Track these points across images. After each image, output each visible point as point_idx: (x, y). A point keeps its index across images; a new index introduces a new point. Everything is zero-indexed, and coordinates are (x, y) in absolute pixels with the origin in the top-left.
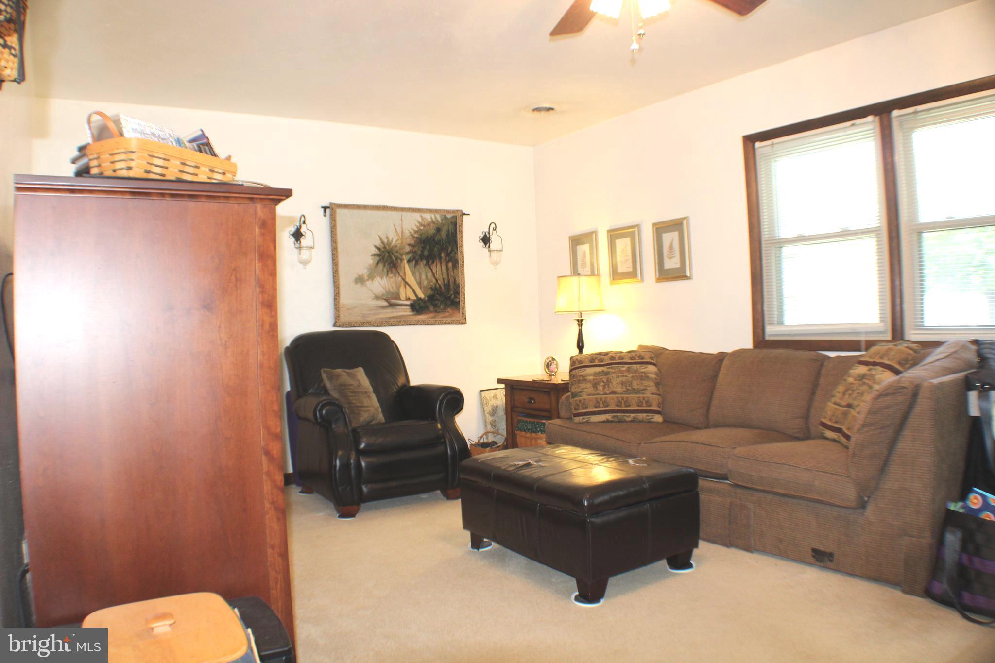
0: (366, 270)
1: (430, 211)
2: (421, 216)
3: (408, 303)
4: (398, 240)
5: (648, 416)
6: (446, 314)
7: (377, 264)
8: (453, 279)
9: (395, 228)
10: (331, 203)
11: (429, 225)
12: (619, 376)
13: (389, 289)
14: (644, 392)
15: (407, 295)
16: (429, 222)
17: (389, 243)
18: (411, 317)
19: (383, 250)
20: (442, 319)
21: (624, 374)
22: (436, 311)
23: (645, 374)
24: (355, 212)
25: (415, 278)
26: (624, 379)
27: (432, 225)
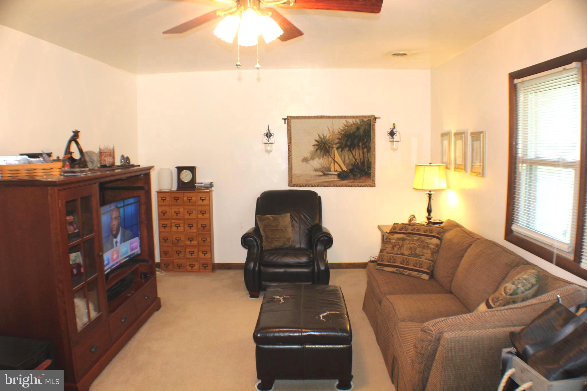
0: (309, 154)
1: (353, 117)
2: (346, 121)
3: (336, 173)
4: (330, 135)
5: (418, 274)
6: (361, 180)
7: (316, 150)
8: (367, 159)
9: (328, 128)
10: (287, 116)
11: (351, 126)
12: (410, 243)
13: (324, 165)
14: (421, 257)
15: (335, 168)
16: (352, 124)
17: (324, 138)
18: (338, 182)
19: (320, 142)
20: (359, 183)
21: (414, 242)
22: (355, 179)
24: (303, 121)
25: (341, 159)
26: (412, 245)
27: (353, 126)
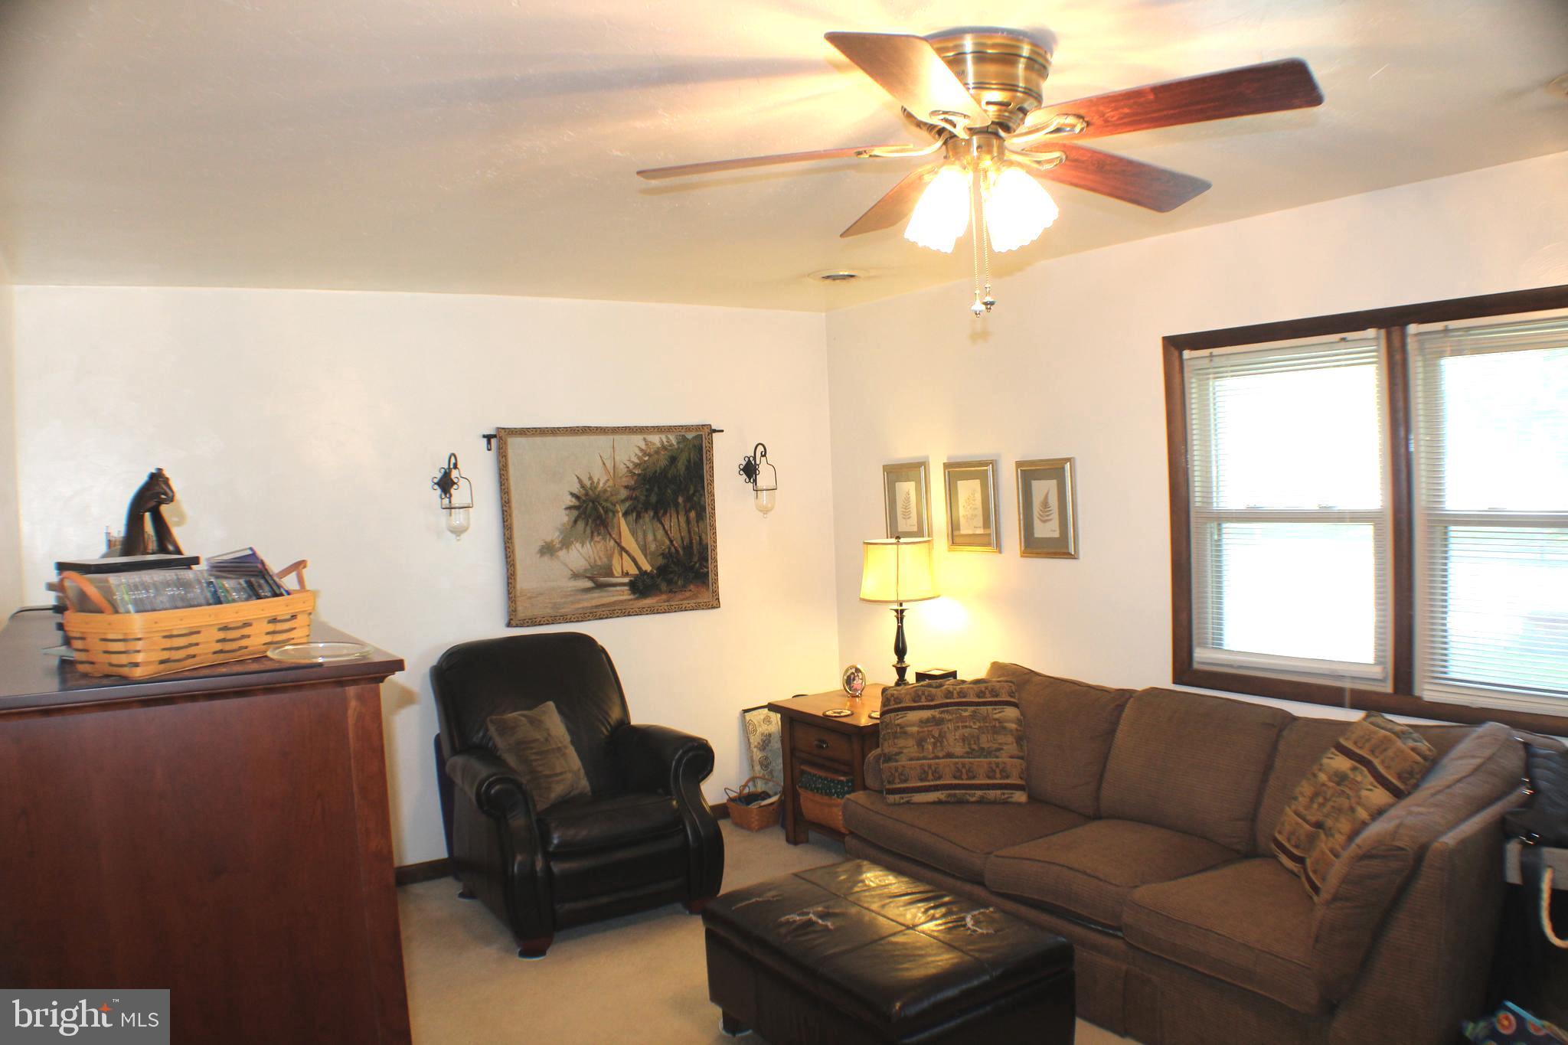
0: (557, 534)
1: (659, 430)
2: (645, 439)
3: (626, 580)
4: (608, 480)
5: (1004, 794)
6: (688, 594)
7: (575, 522)
8: (698, 538)
9: (602, 461)
10: (498, 428)
11: (657, 452)
12: (958, 727)
13: (595, 561)
14: (997, 753)
15: (623, 567)
16: (658, 448)
17: (594, 487)
18: (631, 602)
19: (584, 498)
20: (681, 602)
21: (967, 724)
22: (671, 591)
23: (1000, 722)
24: (538, 440)
25: (636, 540)
26: (967, 732)
27: (662, 453)
